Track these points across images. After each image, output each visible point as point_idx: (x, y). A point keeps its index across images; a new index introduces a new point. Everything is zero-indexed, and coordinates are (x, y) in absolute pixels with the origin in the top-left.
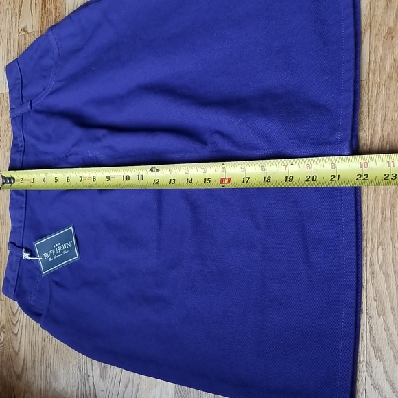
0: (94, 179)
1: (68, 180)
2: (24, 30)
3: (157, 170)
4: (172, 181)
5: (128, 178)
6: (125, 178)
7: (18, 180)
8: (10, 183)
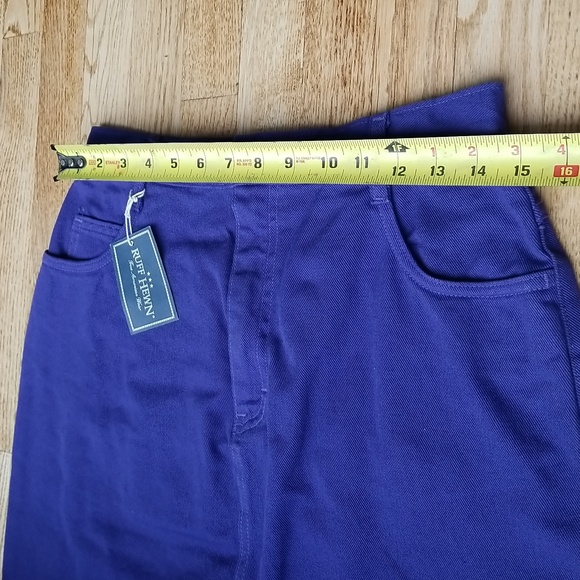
0: (258, 164)
1: (200, 164)
2: (13, 29)
3: (404, 149)
4: (437, 171)
5: (334, 164)
6: (327, 164)
7: (92, 163)
8: (77, 166)
